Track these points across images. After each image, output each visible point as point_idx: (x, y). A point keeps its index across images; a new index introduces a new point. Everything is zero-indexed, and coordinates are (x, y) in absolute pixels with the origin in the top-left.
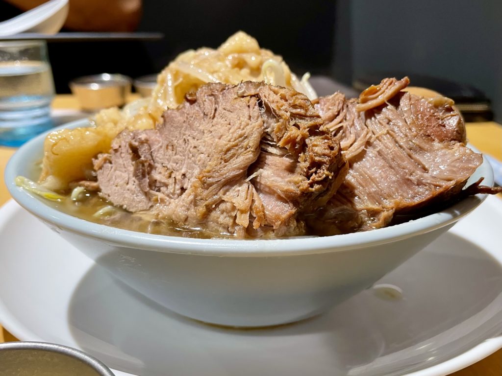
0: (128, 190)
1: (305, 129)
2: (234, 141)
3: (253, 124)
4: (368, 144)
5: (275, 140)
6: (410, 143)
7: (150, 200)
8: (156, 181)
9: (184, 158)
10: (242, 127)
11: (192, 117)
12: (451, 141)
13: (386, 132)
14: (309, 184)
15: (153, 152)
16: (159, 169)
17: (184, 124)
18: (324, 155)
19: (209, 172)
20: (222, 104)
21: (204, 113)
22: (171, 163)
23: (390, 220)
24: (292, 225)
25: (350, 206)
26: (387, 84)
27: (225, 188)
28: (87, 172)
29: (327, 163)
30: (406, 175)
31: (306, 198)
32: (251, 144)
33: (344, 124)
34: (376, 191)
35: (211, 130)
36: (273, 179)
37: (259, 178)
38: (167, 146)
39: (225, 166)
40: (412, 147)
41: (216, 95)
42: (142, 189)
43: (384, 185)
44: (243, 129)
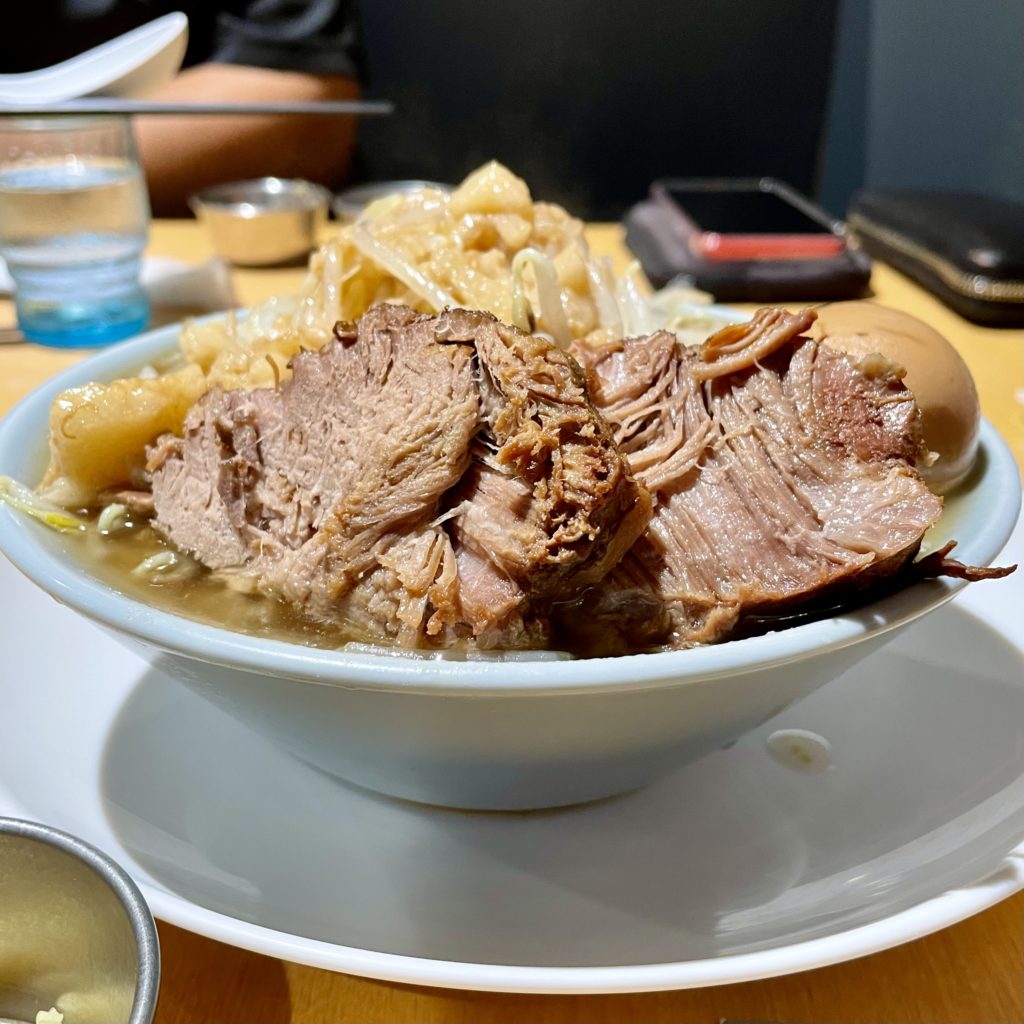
0: (208, 519)
1: (552, 428)
2: (413, 441)
3: (455, 408)
4: (708, 453)
5: (498, 443)
6: (796, 460)
7: (246, 544)
8: (262, 505)
9: (321, 461)
10: (433, 411)
11: (344, 375)
12: (887, 459)
13: (746, 430)
14: (547, 547)
15: (264, 443)
16: (271, 481)
17: (327, 390)
18: (582, 490)
19: (357, 503)
20: (403, 355)
21: (368, 370)
22: (295, 470)
23: (731, 626)
24: (513, 629)
25: (650, 590)
26: (765, 321)
27: (386, 539)
28: (134, 472)
29: (587, 508)
30: (776, 530)
31: (544, 575)
32: (447, 449)
33: (663, 406)
34: (707, 561)
35: (375, 409)
36: (486, 525)
37: (461, 519)
38: (291, 432)
39: (391, 493)
40: (798, 470)
41: (394, 332)
42: (233, 520)
43: (726, 549)
44: (436, 415)
